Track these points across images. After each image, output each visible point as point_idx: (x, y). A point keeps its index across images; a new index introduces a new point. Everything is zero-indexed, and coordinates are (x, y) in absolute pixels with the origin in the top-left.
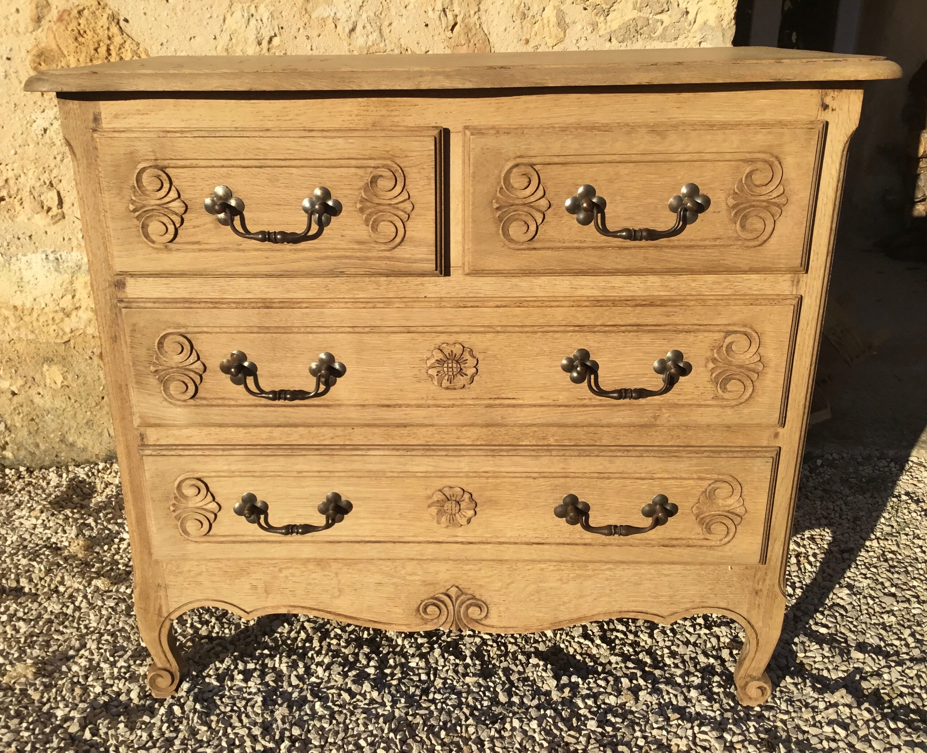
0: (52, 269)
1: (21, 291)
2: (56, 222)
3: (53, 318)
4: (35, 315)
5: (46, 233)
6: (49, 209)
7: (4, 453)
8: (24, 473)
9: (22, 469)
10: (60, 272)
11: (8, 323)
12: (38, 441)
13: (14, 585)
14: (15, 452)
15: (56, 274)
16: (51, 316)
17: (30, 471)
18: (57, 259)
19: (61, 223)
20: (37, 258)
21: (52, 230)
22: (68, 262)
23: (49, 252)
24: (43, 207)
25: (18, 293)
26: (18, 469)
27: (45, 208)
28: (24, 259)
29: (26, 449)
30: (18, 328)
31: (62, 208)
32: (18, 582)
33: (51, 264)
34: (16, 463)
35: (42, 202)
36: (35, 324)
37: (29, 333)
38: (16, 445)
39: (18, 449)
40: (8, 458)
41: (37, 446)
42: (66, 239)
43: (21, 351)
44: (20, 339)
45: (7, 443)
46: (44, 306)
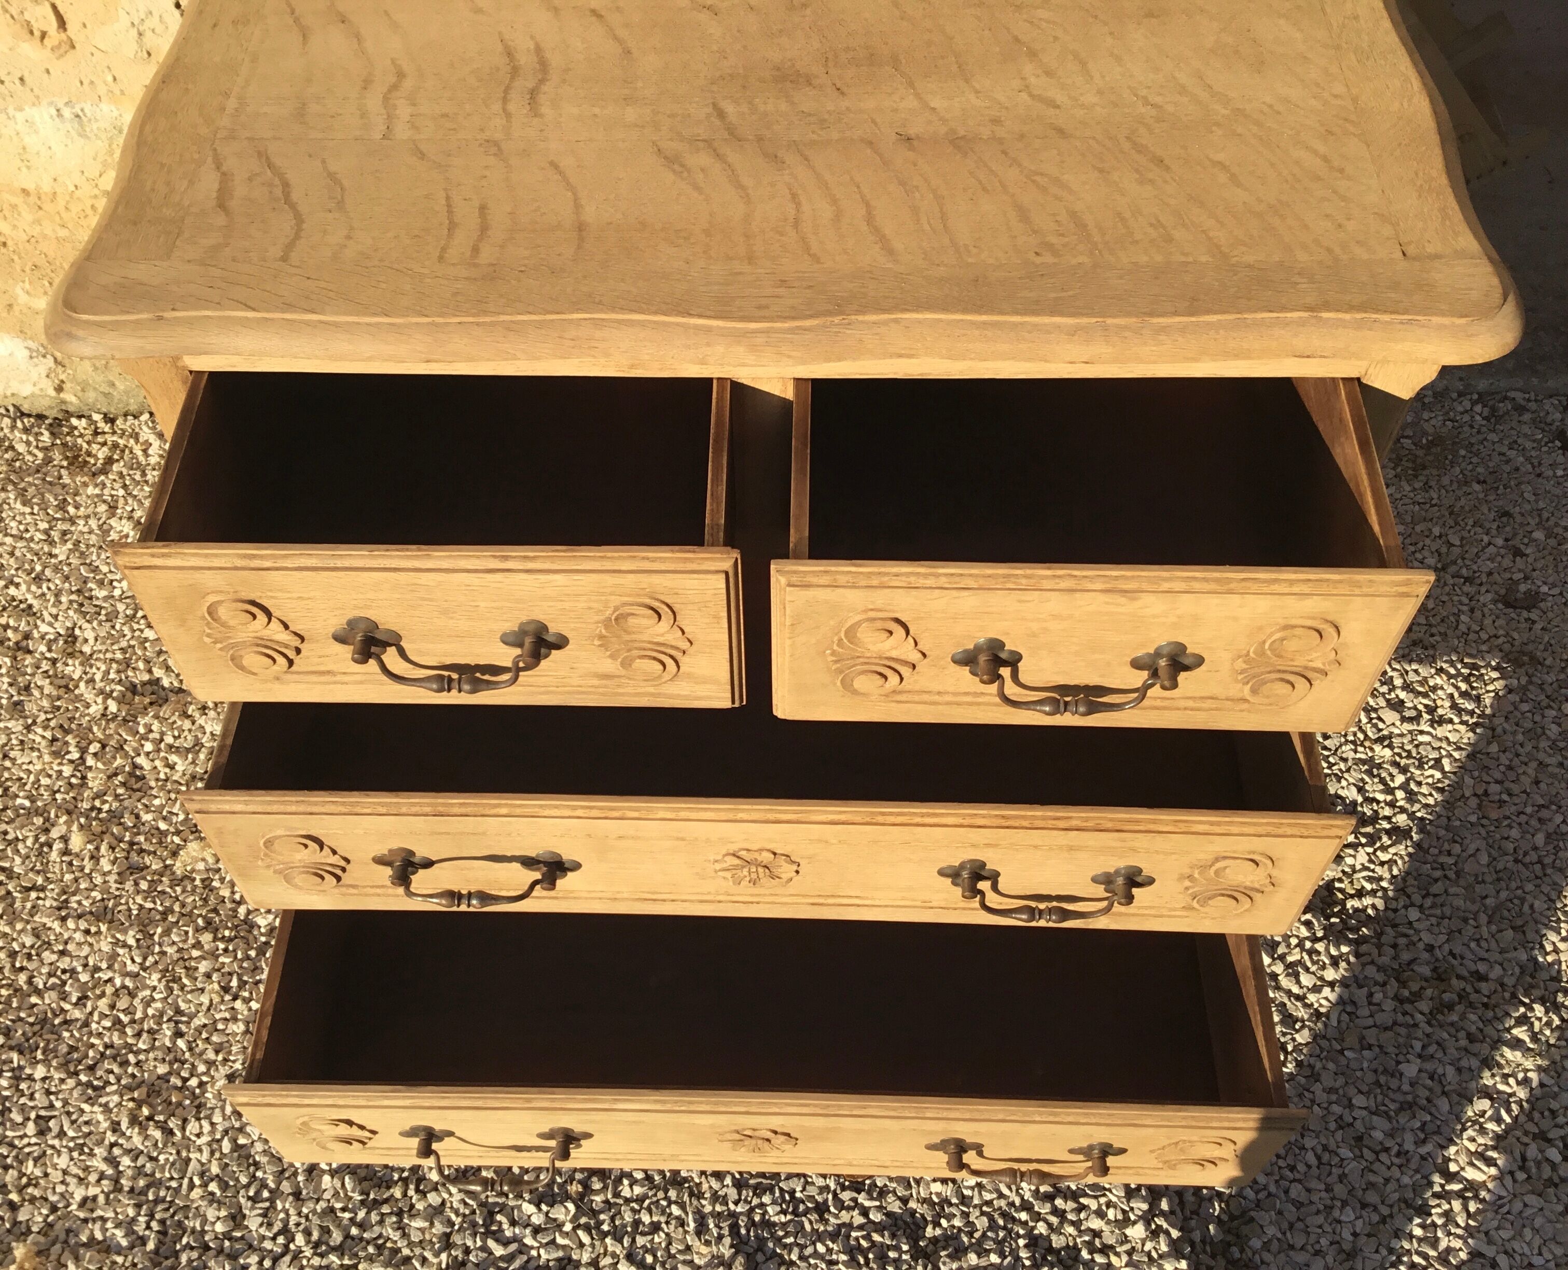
0: (73, 133)
1: (28, 168)
2: (62, 56)
3: (93, 206)
4: (61, 202)
5: (48, 71)
6: (44, 35)
7: (62, 395)
8: (101, 425)
9: (97, 417)
10: (88, 138)
11: (19, 214)
12: (112, 378)
13: (146, 677)
14: (80, 394)
15: (82, 141)
16: (89, 203)
17: (110, 420)
18: (78, 116)
19: (69, 55)
20: (42, 115)
21: (57, 67)
22: (96, 120)
23: (60, 105)
24: (32, 33)
25: (24, 170)
26: (89, 418)
27: (37, 33)
28: (20, 116)
29: (95, 389)
30: (38, 222)
31: (65, 30)
32: (150, 671)
33: (68, 126)
34: (85, 408)
35: (28, 23)
36: (64, 215)
37: (58, 228)
38: (79, 384)
39: (83, 390)
40: (71, 403)
41: (113, 385)
42: (86, 82)
43: (51, 254)
44: (45, 237)
45: (63, 382)
46: (73, 189)
